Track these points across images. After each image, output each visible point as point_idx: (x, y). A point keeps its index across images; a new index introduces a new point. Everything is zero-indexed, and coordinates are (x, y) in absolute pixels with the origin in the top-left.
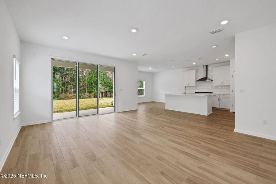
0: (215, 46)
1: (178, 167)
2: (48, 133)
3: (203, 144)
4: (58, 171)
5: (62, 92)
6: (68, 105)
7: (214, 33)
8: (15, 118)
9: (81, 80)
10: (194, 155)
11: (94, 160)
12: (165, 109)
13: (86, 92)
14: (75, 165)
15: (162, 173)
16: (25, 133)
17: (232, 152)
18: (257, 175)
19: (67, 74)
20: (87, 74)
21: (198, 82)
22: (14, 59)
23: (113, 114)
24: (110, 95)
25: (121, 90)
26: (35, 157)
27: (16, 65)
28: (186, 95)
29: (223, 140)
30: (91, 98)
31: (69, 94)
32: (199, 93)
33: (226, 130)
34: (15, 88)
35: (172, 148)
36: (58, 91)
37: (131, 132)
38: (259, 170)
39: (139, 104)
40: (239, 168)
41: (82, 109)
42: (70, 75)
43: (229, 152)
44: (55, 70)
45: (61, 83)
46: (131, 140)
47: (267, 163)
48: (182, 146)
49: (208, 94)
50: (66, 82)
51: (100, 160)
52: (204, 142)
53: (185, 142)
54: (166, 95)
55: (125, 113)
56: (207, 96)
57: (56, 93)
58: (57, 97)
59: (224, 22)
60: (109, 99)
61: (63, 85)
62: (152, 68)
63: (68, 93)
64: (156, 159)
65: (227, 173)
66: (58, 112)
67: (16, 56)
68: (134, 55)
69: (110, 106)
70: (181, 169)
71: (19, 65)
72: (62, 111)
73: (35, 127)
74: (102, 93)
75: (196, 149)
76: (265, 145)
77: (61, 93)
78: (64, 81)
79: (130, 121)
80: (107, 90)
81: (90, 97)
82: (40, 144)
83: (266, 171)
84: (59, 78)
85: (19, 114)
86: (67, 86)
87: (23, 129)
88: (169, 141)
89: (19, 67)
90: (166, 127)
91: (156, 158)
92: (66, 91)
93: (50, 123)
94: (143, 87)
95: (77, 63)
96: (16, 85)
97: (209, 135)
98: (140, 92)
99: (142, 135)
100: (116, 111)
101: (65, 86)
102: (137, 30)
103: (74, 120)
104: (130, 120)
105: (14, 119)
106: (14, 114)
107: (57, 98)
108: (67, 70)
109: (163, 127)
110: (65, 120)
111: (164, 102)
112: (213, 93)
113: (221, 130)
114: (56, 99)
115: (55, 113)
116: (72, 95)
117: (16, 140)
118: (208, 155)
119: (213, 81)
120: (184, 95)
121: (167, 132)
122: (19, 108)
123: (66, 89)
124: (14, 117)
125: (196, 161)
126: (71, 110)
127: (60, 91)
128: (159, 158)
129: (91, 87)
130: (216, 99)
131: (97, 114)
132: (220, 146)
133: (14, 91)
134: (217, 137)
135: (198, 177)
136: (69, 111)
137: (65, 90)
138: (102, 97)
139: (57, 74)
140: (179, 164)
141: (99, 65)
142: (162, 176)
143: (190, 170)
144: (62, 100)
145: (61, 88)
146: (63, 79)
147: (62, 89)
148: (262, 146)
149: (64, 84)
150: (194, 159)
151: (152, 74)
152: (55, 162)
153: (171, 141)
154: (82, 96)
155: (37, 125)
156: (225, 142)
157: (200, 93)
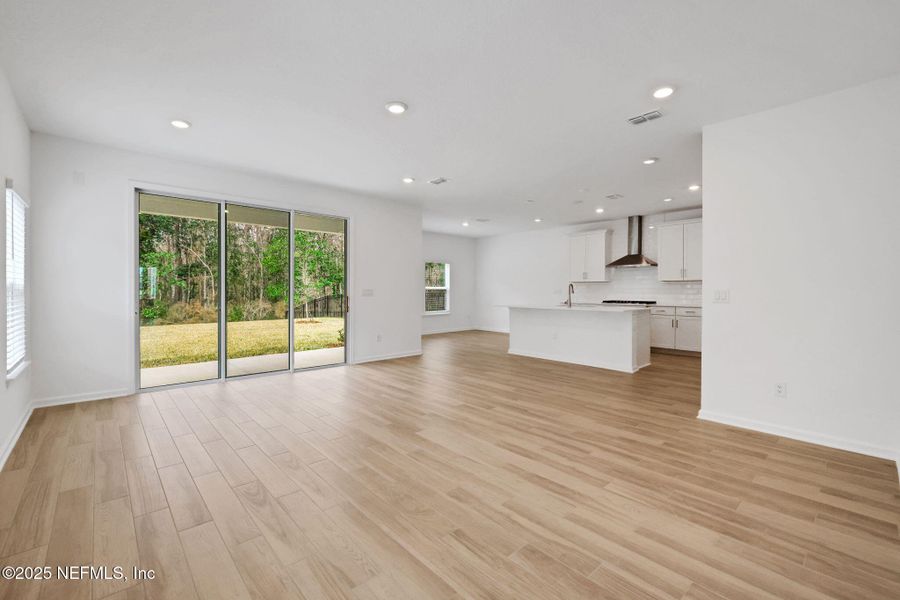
0: (651, 159)
1: (508, 517)
2: (120, 427)
3: (596, 453)
4: (145, 534)
5: (180, 299)
6: (193, 343)
7: (641, 122)
8: (12, 380)
9: (245, 260)
10: (561, 483)
11: (262, 504)
12: (510, 352)
13: (258, 297)
14: (201, 518)
15: (458, 535)
16: (44, 430)
17: (675, 474)
18: (724, 533)
19: (195, 238)
20: (265, 238)
21: (613, 269)
22: (9, 193)
23: (341, 370)
24: (339, 309)
25: (369, 293)
26: (75, 499)
27: (15, 212)
28: (573, 308)
29: (658, 443)
30: (277, 318)
31: (202, 305)
32: (615, 302)
33: (676, 414)
34: (13, 285)
35: (504, 468)
36: (164, 295)
37: (389, 423)
38: (732, 521)
39: (427, 338)
40: (680, 515)
41: (242, 355)
42: (205, 242)
43: (665, 476)
44: (153, 222)
45: (174, 267)
46: (384, 447)
47: (760, 502)
48: (532, 461)
49: (643, 307)
50: (192, 266)
51: (279, 503)
52: (601, 448)
53: (547, 449)
54: (511, 308)
55: (379, 367)
56: (634, 311)
57: (159, 303)
58: (161, 315)
59: (663, 93)
60: (334, 324)
61: (180, 276)
62: (469, 223)
63: (198, 303)
64: (449, 499)
65: (641, 531)
66: (158, 363)
67: (14, 183)
68: (408, 181)
69: (335, 346)
70: (514, 522)
71: (26, 209)
72: (173, 362)
73: (77, 410)
74: (314, 302)
75: (573, 469)
76: (773, 456)
77: (175, 302)
78: (184, 262)
79: (389, 391)
80: (330, 293)
81: (272, 316)
82: (93, 460)
83: (747, 522)
84: (169, 251)
85: (22, 369)
86: (196, 279)
87: (38, 417)
88: (499, 445)
89: (25, 215)
90: (498, 408)
91: (449, 494)
92: (193, 296)
93: (130, 399)
94: (443, 285)
95: (220, 205)
96: (16, 274)
97: (620, 428)
98: (435, 300)
99: (420, 430)
100: (350, 360)
101: (190, 280)
102: (406, 107)
103: (212, 389)
104: (389, 386)
105: (8, 383)
106: (9, 367)
107: (160, 320)
108: (196, 224)
109: (489, 408)
110: (180, 389)
111: (505, 330)
112: (658, 304)
113: (662, 413)
114: (155, 321)
115: (148, 366)
116: (210, 310)
117: (16, 451)
118: (602, 484)
119: (656, 265)
120: (566, 308)
121: (500, 423)
122: (26, 348)
123: (191, 287)
124: (9, 376)
125: (563, 501)
126: (202, 357)
127: (171, 294)
128: (459, 495)
129: (278, 283)
130: (664, 323)
131: (287, 368)
132: (644, 458)
133: (9, 294)
134: (643, 433)
135: (556, 540)
136: (196, 359)
137: (186, 292)
138: (314, 314)
139: (159, 238)
140: (510, 508)
141: (296, 212)
142: (454, 542)
143: (539, 523)
144: (177, 327)
145: (173, 287)
146: (183, 253)
147: (179, 291)
148: (763, 457)
149: (183, 273)
150: (561, 497)
151: (474, 242)
152: (138, 511)
153: (504, 447)
154: (245, 314)
155: (86, 406)
156: (665, 447)
157: (619, 302)
